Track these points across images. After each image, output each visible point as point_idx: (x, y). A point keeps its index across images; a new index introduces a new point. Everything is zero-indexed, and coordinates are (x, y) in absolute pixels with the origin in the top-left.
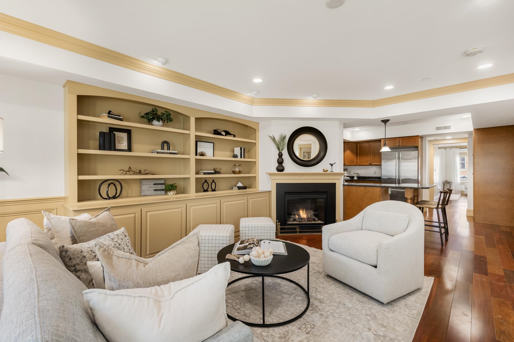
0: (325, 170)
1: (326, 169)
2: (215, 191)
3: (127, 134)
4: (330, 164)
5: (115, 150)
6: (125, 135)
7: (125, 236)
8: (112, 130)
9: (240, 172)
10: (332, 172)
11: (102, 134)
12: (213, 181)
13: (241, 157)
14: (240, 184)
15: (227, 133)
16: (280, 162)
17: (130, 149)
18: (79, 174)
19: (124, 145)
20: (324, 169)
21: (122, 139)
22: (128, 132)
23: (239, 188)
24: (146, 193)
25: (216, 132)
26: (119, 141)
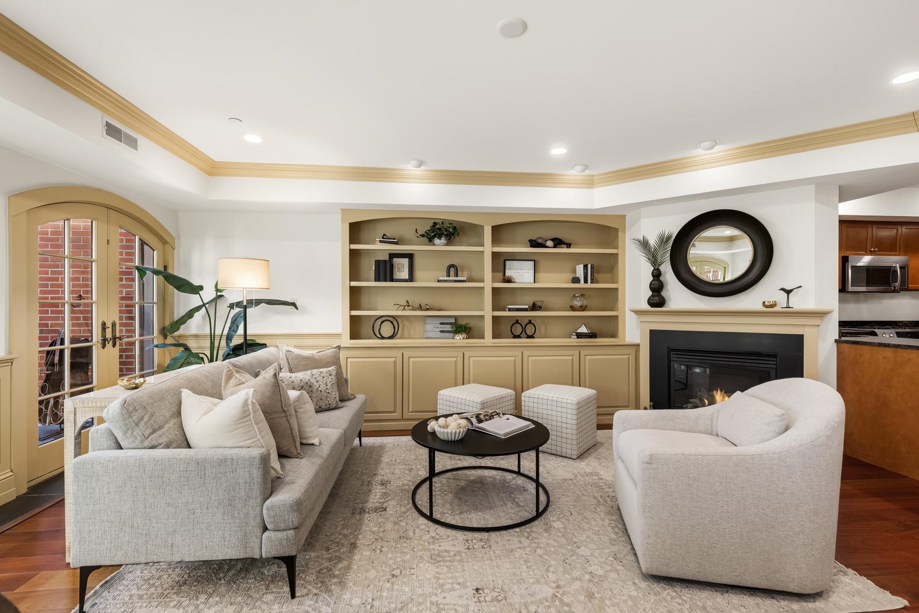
0: (766, 303)
1: (769, 302)
2: (534, 338)
3: (408, 259)
4: (783, 289)
5: (392, 280)
6: (405, 261)
7: (331, 375)
8: (393, 256)
9: (583, 308)
10: (789, 307)
11: (378, 263)
12: (530, 322)
13: (586, 281)
14: (583, 330)
15: (558, 242)
16: (657, 287)
17: (411, 279)
18: (351, 309)
19: (405, 275)
20: (764, 302)
21: (403, 266)
22: (410, 256)
23: (579, 336)
24: (430, 335)
25: (534, 244)
26: (399, 269)
